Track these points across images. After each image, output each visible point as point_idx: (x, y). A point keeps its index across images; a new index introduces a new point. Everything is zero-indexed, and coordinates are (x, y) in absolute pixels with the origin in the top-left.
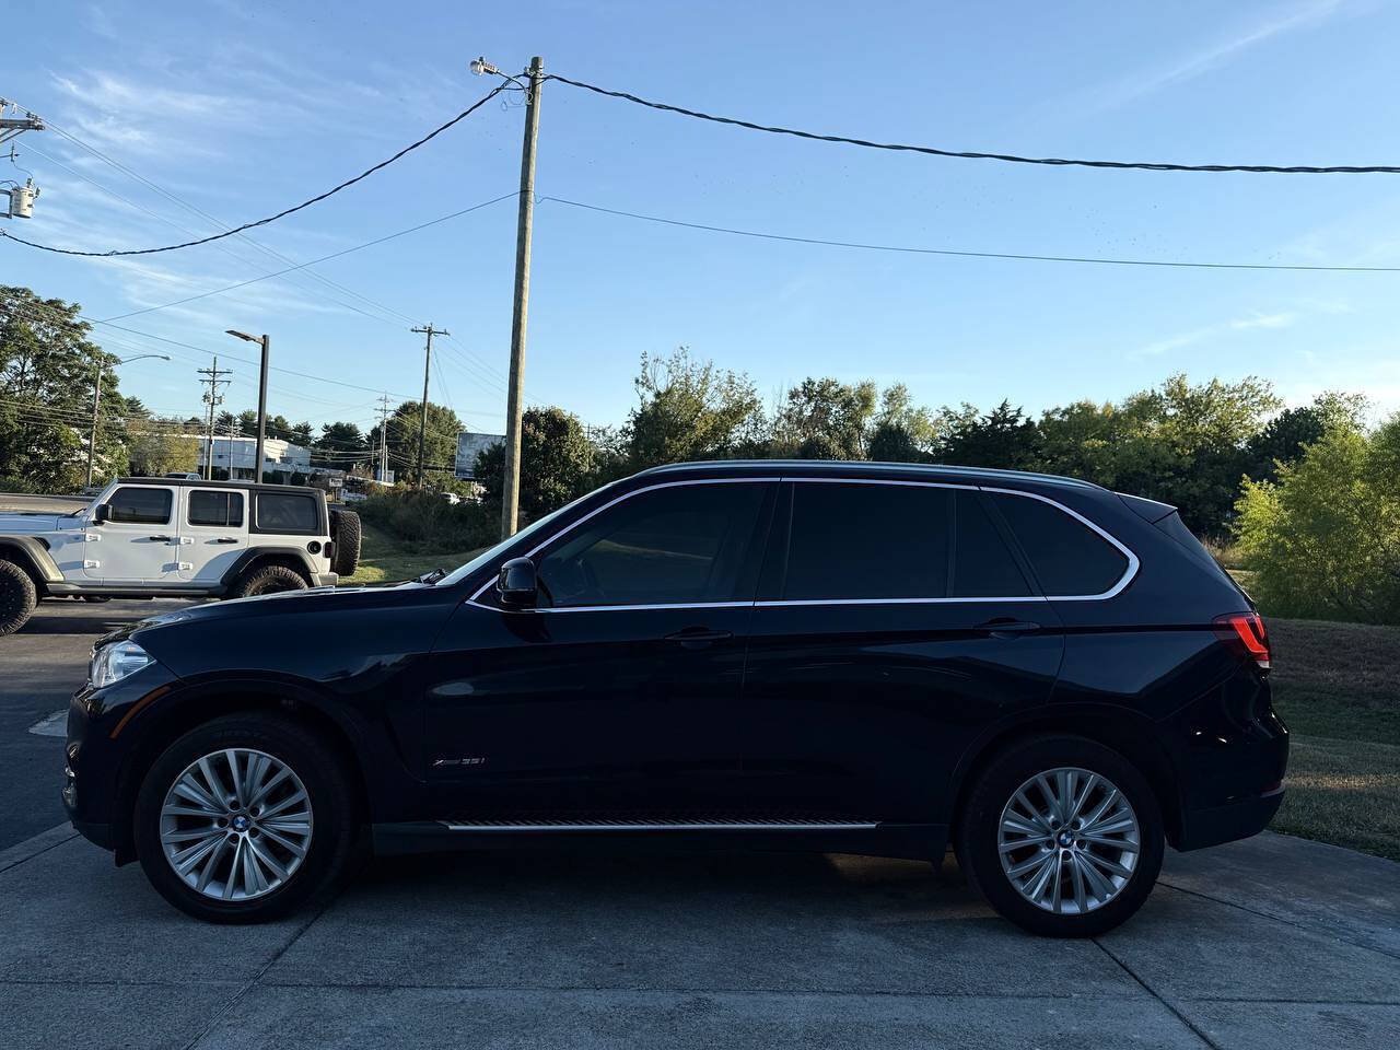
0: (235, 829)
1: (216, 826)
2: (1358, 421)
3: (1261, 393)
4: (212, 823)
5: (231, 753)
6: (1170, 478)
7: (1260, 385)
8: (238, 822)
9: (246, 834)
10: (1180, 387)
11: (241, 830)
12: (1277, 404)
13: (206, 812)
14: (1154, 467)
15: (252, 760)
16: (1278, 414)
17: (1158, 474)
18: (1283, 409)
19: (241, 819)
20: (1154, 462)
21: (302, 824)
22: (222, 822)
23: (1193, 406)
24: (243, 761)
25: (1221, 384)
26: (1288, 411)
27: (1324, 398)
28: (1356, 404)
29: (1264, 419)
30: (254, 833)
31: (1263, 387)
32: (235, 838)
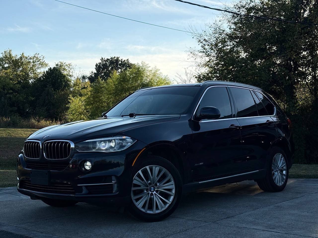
0: (151, 191)
1: (145, 191)
2: (71, 74)
3: (41, 61)
4: (144, 191)
5: (148, 167)
6: (11, 93)
7: (40, 57)
8: (152, 189)
9: (155, 192)
10: (10, 55)
11: (153, 191)
12: (46, 65)
13: (142, 187)
14: (4, 88)
15: (154, 168)
16: (47, 69)
17: (6, 92)
18: (49, 67)
19: (152, 188)
20: (4, 86)
21: (172, 185)
22: (147, 190)
23: (16, 63)
24: (151, 169)
25: (25, 55)
26: (51, 68)
27: (59, 64)
28: (69, 67)
29: (41, 71)
30: (157, 191)
31: (41, 58)
32: (152, 194)
